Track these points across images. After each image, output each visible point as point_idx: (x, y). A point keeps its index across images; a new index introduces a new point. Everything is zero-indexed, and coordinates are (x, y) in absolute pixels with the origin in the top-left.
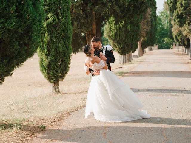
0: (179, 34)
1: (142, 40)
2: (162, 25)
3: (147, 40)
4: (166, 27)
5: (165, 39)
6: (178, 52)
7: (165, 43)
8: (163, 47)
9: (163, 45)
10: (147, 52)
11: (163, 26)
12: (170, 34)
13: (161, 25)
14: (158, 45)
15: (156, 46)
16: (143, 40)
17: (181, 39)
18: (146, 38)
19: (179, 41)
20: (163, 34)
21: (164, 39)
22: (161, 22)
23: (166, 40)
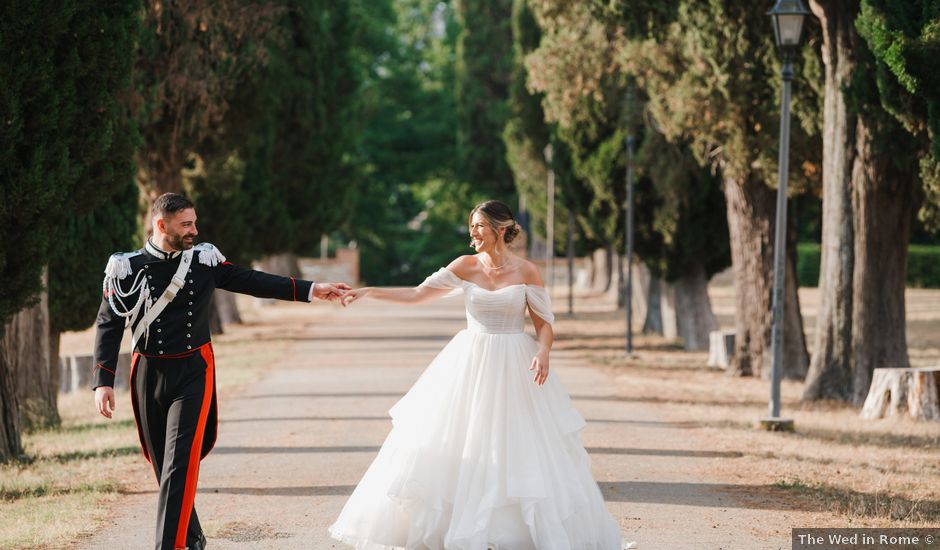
0: (593, 131)
1: (188, 187)
2: (397, 58)
3: (245, 185)
4: (431, 76)
5: (426, 192)
6: (570, 315)
7: (428, 229)
8: (405, 268)
9: (403, 246)
10: (246, 317)
11: (407, 67)
12: (477, 140)
13: (385, 57)
14: (364, 243)
15: (341, 254)
16: (198, 183)
17: (616, 177)
18: (233, 160)
19: (596, 204)
20: (409, 144)
21: (415, 188)
22: (390, 30)
23: (437, 197)
